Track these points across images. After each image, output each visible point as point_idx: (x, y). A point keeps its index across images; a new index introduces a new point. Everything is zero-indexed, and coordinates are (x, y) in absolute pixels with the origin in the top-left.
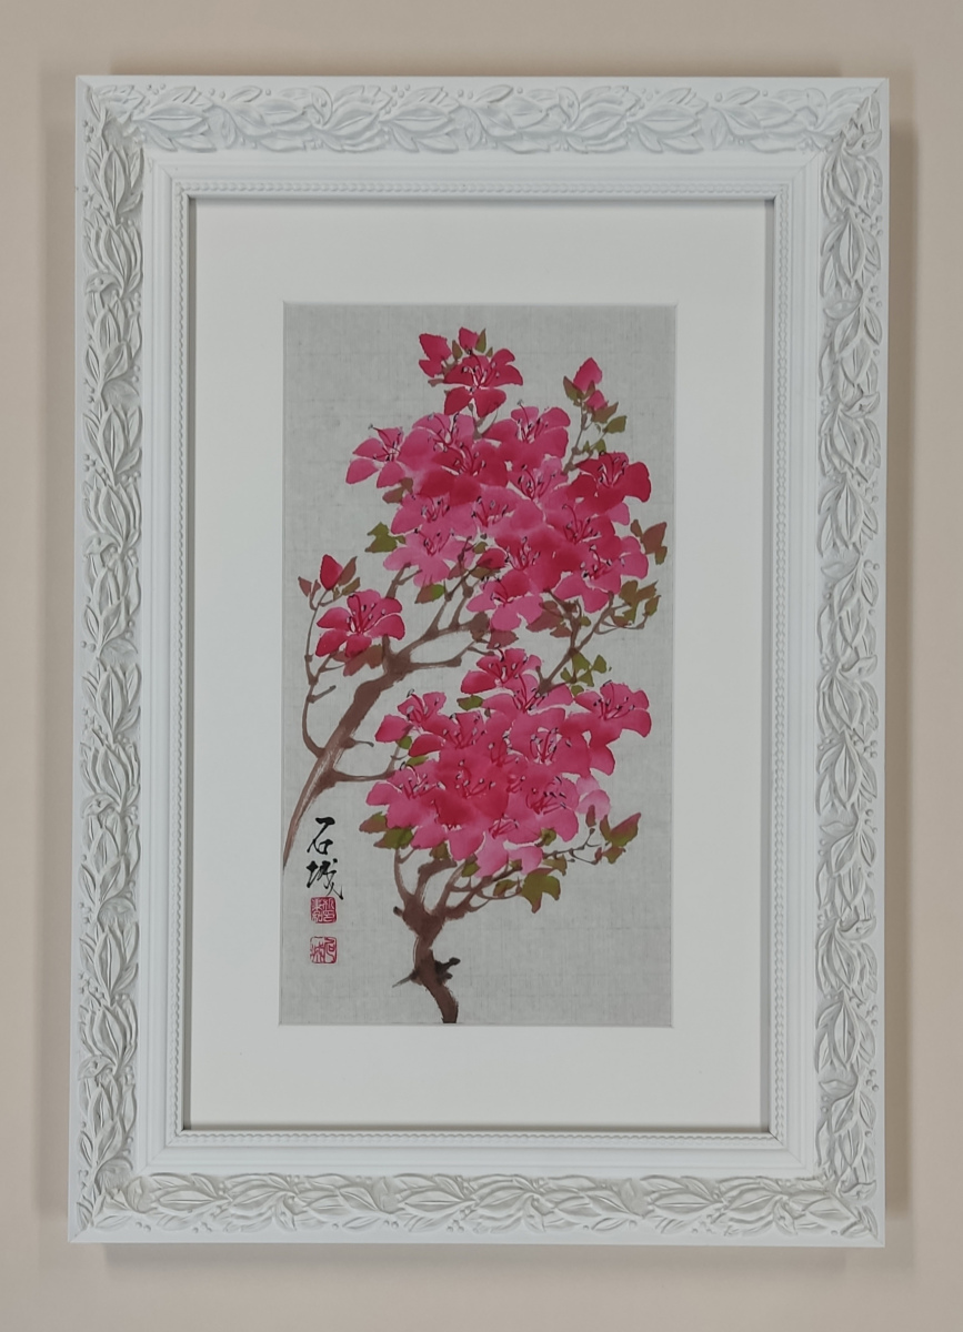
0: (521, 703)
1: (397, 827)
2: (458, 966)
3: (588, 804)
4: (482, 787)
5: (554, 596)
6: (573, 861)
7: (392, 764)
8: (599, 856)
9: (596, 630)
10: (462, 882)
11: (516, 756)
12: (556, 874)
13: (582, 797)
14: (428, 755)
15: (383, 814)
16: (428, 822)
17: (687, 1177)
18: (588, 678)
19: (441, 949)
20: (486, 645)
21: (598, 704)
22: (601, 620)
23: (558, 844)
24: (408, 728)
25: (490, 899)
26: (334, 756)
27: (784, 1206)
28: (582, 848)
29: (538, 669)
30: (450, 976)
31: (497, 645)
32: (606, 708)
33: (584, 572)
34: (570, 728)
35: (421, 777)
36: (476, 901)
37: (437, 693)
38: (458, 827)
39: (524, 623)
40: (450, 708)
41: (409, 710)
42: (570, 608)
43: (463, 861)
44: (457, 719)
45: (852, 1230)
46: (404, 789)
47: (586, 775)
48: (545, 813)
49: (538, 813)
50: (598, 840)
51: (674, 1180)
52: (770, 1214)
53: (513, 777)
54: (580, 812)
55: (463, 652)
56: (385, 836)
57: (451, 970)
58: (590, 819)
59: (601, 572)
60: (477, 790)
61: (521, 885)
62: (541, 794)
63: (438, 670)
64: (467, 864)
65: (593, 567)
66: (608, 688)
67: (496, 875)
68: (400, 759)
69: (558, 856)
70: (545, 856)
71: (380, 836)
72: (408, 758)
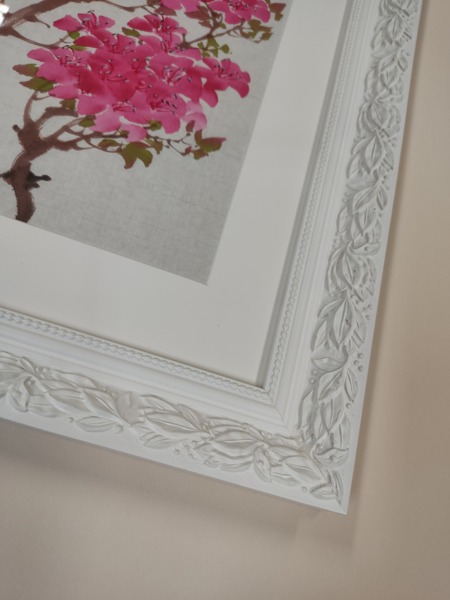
0: (166, 47)
1: (43, 78)
2: (47, 182)
3: (192, 118)
4: (119, 79)
5: (208, 6)
6: (168, 147)
7: (58, 43)
8: (188, 151)
9: (228, 32)
10: (77, 128)
11: (150, 72)
12: (152, 151)
13: (188, 113)
14: (86, 47)
15: (36, 66)
16: (69, 84)
17: (183, 406)
18: (215, 52)
19: (38, 166)
20: (154, 10)
21: (217, 67)
22: (234, 29)
23: (161, 133)
24: (80, 28)
25: (94, 146)
26: (17, 21)
27: (264, 452)
28: (178, 142)
29: (184, 35)
30: (37, 186)
31: (162, 13)
32: (222, 71)
33: (230, 3)
34: (194, 73)
35: (76, 57)
36: (82, 144)
37: (110, 20)
38: (90, 95)
39: (184, 10)
40: (116, 30)
41: (86, 19)
42: (215, 15)
43: (84, 116)
44: (118, 37)
45: (321, 490)
46: (61, 60)
47: (195, 100)
48: (158, 111)
49: (153, 109)
50: (191, 141)
51: (171, 404)
52: (250, 455)
53: (143, 82)
54: (184, 120)
55: (137, 7)
56: (31, 80)
57: (40, 183)
58: (190, 127)
59: (241, 8)
60: (114, 79)
61: (123, 147)
62: (159, 99)
63: (116, 9)
64: (87, 119)
65: (237, 3)
66: (227, 62)
67: (105, 134)
68: (66, 43)
69: (158, 140)
70: (148, 136)
71: (28, 78)
72: (73, 44)
